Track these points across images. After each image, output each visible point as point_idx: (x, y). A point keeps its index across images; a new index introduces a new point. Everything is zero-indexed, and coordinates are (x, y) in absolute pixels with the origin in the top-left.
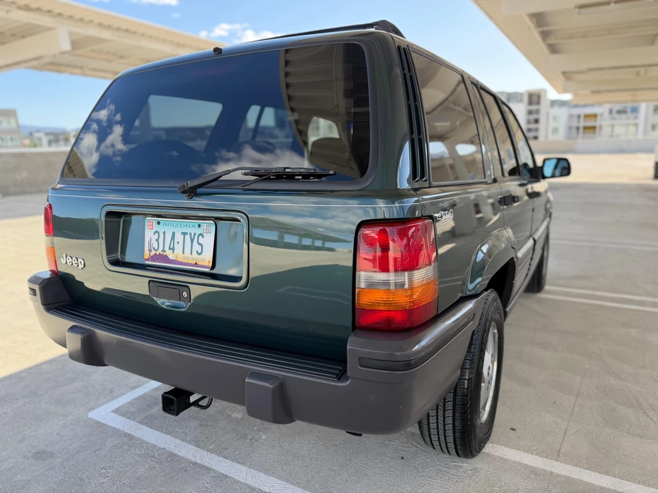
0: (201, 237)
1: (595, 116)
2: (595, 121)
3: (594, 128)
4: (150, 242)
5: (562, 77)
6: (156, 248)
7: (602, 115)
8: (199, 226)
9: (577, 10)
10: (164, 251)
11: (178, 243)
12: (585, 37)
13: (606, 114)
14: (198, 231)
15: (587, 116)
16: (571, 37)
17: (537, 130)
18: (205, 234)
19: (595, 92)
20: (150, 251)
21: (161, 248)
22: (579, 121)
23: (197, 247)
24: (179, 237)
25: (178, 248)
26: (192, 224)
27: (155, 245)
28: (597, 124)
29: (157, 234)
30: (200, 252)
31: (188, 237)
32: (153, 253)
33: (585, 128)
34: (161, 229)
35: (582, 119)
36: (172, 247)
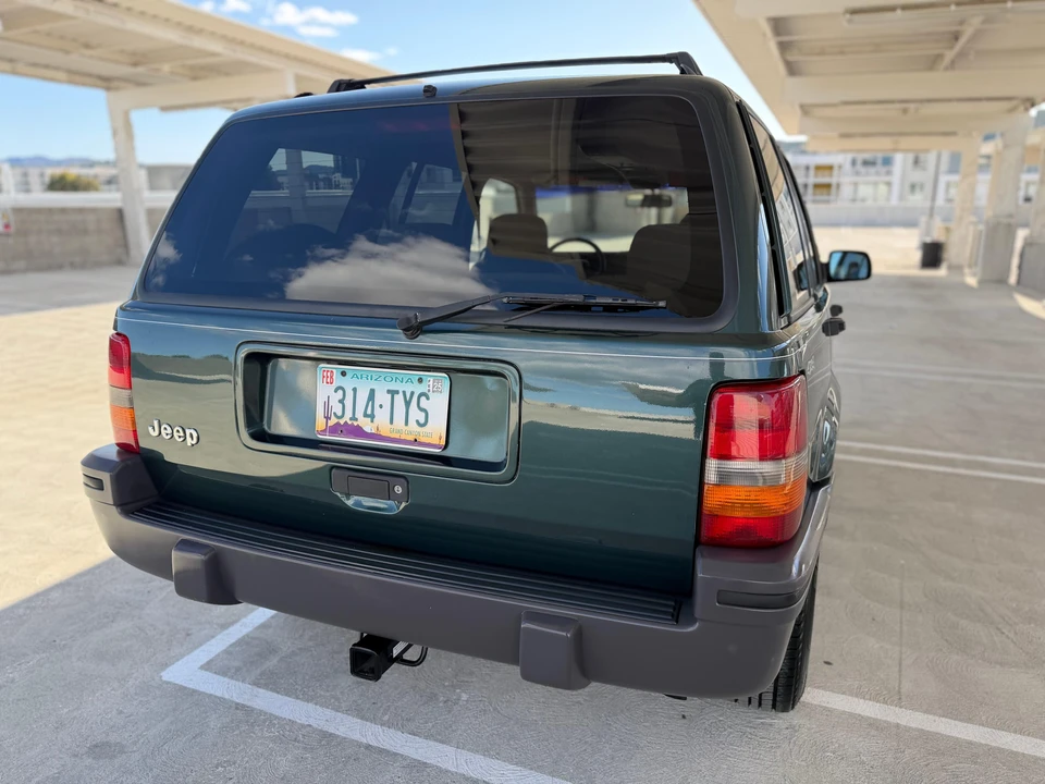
0: (423, 398)
1: (830, 168)
2: (831, 176)
3: (828, 186)
4: (327, 405)
5: (798, 111)
6: (340, 414)
7: (840, 167)
8: (420, 380)
10: (354, 418)
11: (381, 406)
12: (842, 53)
13: (848, 167)
14: (420, 389)
15: (819, 168)
16: (821, 53)
18: (430, 394)
19: (843, 136)
20: (327, 418)
21: (348, 414)
22: (807, 176)
23: (415, 414)
24: (382, 398)
25: (382, 417)
26: (406, 378)
27: (337, 409)
28: (834, 180)
29: (340, 392)
30: (422, 421)
31: (399, 399)
32: (333, 421)
33: (817, 186)
34: (348, 383)
35: (812, 172)
36: (369, 412)
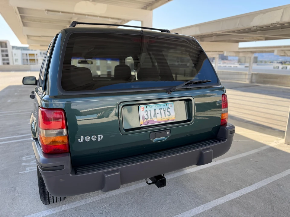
0: (168, 109)
1: (34, 55)
2: (34, 57)
3: (34, 60)
4: (143, 116)
5: (26, 37)
6: (147, 118)
7: (37, 55)
8: (166, 105)
9: (47, 12)
10: (151, 118)
11: (158, 113)
12: (40, 22)
13: (39, 54)
15: (30, 55)
16: (34, 21)
17: (8, 60)
18: (170, 108)
19: (41, 45)
20: (144, 120)
22: (27, 57)
23: (167, 113)
24: (158, 111)
25: (159, 116)
26: (163, 105)
27: (146, 117)
29: (146, 112)
30: (169, 115)
31: (162, 110)
32: (145, 120)
33: (30, 60)
34: (148, 109)
35: (28, 56)
36: (155, 116)
